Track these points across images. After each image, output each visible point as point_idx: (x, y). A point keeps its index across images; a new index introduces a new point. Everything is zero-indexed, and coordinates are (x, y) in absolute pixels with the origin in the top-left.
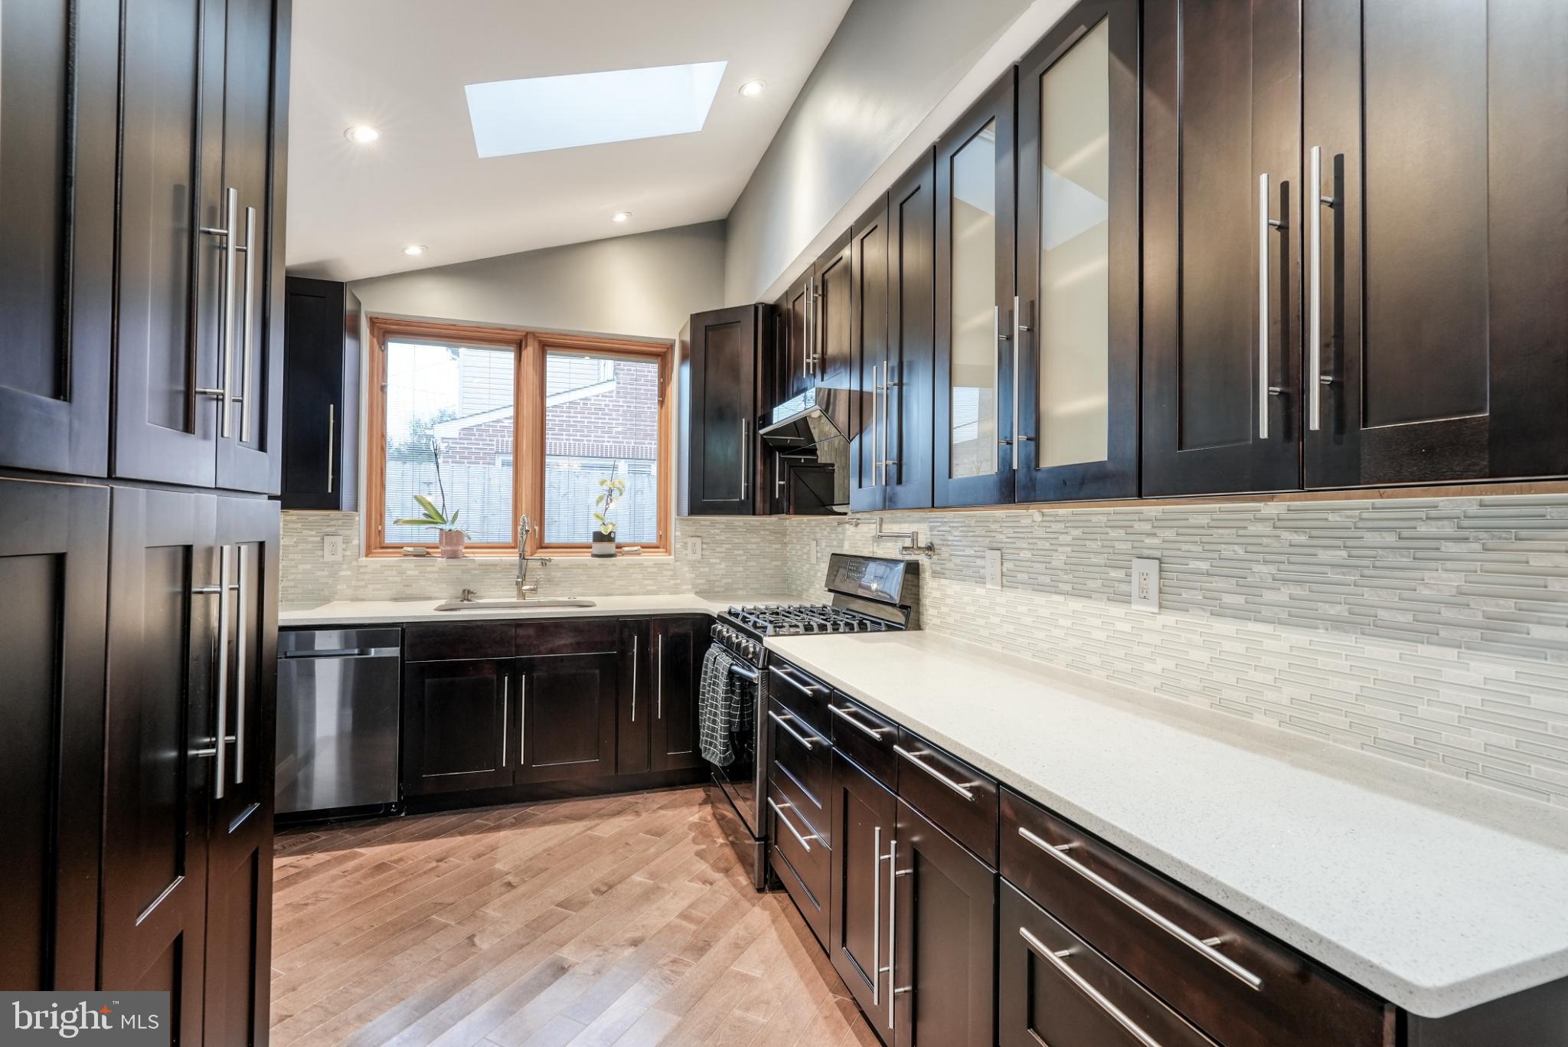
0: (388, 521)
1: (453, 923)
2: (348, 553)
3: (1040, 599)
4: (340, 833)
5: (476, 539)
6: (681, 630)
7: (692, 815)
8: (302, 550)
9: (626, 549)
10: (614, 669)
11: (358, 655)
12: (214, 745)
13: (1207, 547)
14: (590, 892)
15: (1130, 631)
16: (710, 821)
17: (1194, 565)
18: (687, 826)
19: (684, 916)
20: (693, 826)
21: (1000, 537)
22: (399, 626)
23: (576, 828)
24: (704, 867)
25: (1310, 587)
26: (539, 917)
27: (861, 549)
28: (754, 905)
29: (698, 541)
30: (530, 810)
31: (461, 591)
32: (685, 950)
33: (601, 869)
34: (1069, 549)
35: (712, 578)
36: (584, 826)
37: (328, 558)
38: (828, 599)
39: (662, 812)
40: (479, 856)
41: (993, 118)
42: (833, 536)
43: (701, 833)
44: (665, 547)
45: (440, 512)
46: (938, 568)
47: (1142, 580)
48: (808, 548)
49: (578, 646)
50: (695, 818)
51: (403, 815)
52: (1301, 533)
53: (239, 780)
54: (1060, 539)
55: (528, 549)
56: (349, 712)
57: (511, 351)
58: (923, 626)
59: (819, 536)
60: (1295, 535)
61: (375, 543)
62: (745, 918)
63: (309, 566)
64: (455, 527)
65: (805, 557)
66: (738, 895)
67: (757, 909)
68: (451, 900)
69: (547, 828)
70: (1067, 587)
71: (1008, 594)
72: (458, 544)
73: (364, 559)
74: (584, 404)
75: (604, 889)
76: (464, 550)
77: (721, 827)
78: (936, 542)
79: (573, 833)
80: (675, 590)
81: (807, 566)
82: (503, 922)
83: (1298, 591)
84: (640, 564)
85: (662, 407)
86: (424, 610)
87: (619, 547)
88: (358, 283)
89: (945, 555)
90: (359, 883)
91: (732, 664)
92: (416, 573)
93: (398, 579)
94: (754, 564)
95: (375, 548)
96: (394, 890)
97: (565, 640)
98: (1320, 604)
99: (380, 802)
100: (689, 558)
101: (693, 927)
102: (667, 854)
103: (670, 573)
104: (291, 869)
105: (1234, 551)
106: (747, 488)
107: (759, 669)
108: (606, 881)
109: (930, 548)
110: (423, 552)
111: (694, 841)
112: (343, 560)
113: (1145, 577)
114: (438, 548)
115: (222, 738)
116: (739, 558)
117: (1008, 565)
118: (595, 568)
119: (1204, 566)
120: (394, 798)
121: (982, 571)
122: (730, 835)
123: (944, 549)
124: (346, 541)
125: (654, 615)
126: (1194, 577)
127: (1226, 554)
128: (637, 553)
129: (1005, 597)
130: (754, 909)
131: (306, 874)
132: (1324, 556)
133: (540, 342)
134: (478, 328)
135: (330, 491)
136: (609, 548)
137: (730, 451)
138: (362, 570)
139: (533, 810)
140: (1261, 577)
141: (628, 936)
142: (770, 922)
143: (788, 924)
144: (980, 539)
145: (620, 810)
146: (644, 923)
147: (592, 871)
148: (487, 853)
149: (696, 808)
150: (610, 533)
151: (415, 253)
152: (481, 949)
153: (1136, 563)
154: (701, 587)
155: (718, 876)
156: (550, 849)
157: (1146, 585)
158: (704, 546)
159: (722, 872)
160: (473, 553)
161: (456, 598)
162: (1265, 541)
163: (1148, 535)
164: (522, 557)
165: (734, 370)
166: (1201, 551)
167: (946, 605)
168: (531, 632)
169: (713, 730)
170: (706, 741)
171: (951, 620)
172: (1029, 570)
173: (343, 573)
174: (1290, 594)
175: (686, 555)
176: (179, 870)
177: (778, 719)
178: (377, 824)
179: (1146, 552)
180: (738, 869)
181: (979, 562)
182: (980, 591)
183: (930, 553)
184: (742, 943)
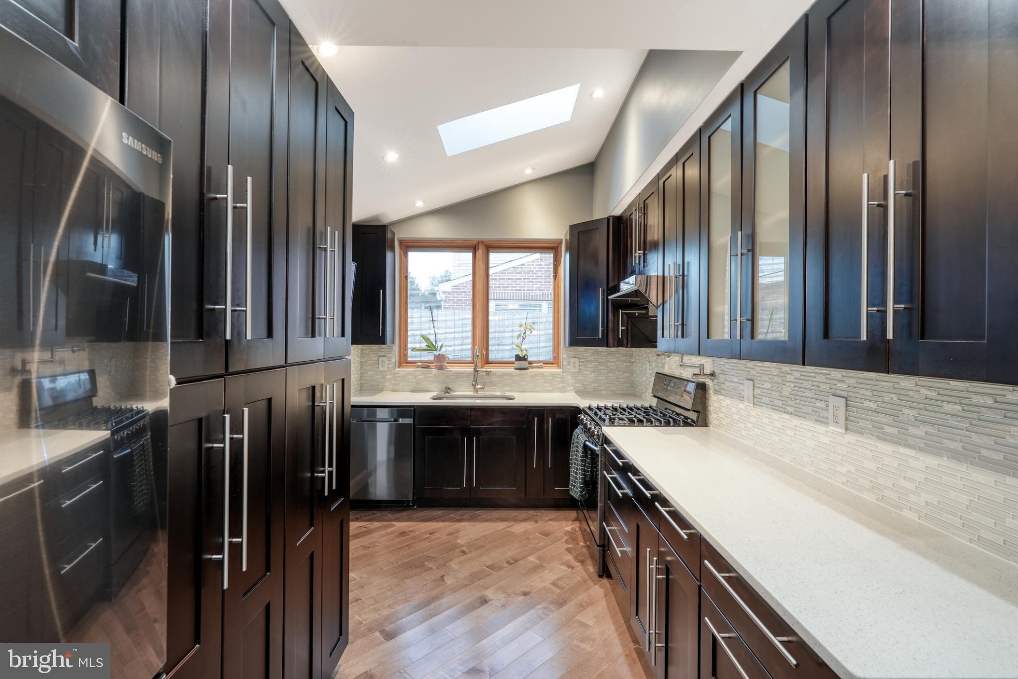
0: (409, 350)
1: (435, 568)
2: (390, 366)
3: (776, 415)
4: (386, 513)
5: (451, 359)
6: (561, 416)
7: (567, 526)
8: (369, 364)
9: (534, 364)
10: (524, 436)
11: (393, 421)
12: (323, 472)
13: (875, 393)
14: (505, 562)
15: (828, 443)
16: (577, 532)
17: (867, 404)
18: (563, 533)
19: (554, 584)
20: (567, 533)
21: (753, 372)
22: (412, 407)
23: (501, 526)
24: (570, 558)
25: (938, 427)
26: (477, 572)
27: (674, 371)
28: (595, 584)
29: (577, 360)
30: (478, 512)
31: (445, 387)
32: (552, 603)
33: (511, 551)
34: (792, 385)
35: (585, 383)
36: (507, 525)
37: (381, 369)
38: (654, 402)
39: (550, 522)
40: (451, 534)
41: (730, 116)
42: (659, 360)
43: (571, 537)
44: (557, 364)
45: (434, 344)
46: (717, 388)
47: (835, 411)
48: (645, 366)
49: (504, 422)
50: (569, 528)
51: (415, 507)
52: (932, 391)
53: (334, 488)
54: (787, 378)
55: (479, 364)
56: (393, 448)
57: (470, 252)
58: (709, 424)
59: (651, 359)
60: (928, 391)
61: (403, 361)
62: (588, 591)
63: (372, 373)
64: (442, 352)
65: (643, 372)
66: (587, 577)
67: (597, 587)
68: (435, 555)
69: (486, 524)
70: (791, 409)
71: (757, 410)
72: (443, 362)
73: (398, 369)
74: (521, 268)
75: (512, 562)
76: (446, 365)
77: (583, 535)
78: (717, 371)
79: (499, 528)
80: (563, 390)
81: (645, 378)
82: (459, 571)
83: (930, 430)
84: (542, 375)
85: (555, 279)
86: (424, 399)
87: (530, 363)
88: (393, 224)
89: (721, 380)
90: (393, 540)
91: (586, 441)
92: (422, 377)
93: (414, 380)
94: (612, 375)
95: (403, 363)
96: (408, 546)
97: (498, 418)
98: (945, 440)
99: (404, 499)
100: (571, 370)
101: (558, 591)
102: (549, 547)
103: (560, 380)
104: (364, 528)
105: (891, 398)
106: (603, 331)
107: (600, 445)
108: (514, 558)
109: (713, 374)
110: (426, 365)
111: (567, 542)
112: (388, 370)
113: (837, 408)
114: (433, 363)
115: (327, 469)
116: (602, 371)
117: (757, 391)
118: (516, 376)
119: (873, 405)
120: (411, 498)
121: (742, 393)
122: (588, 541)
123: (721, 376)
124: (389, 360)
125: (547, 406)
126: (867, 412)
127: (887, 399)
128: (540, 367)
129: (755, 412)
130: (595, 586)
131: (369, 532)
132: (947, 407)
133: (486, 246)
134: (453, 241)
135: (381, 335)
136: (524, 364)
137: (593, 308)
138: (397, 375)
139: (480, 512)
140: (908, 417)
141: (522, 590)
142: (603, 596)
143: (614, 598)
144: (742, 372)
145: (527, 518)
146: (532, 584)
147: (507, 551)
148: (455, 533)
149: (570, 523)
150: (525, 355)
151: (420, 205)
152: (447, 583)
153: (832, 399)
154: (578, 388)
155: (577, 564)
156: (486, 535)
157: (838, 414)
158: (581, 364)
159: (580, 562)
160: (451, 366)
161: (443, 391)
162: (911, 393)
163: (840, 381)
164: (475, 370)
165: (595, 258)
166: (871, 395)
167: (722, 413)
168: (479, 413)
169: (576, 478)
170: (572, 484)
171: (724, 422)
172: (770, 396)
173: (388, 377)
174: (926, 431)
175: (570, 369)
176: (312, 525)
177: (608, 477)
178: (403, 511)
179: (838, 392)
180: (589, 562)
181: (741, 387)
182: (742, 406)
183: (712, 378)
184: (584, 604)
